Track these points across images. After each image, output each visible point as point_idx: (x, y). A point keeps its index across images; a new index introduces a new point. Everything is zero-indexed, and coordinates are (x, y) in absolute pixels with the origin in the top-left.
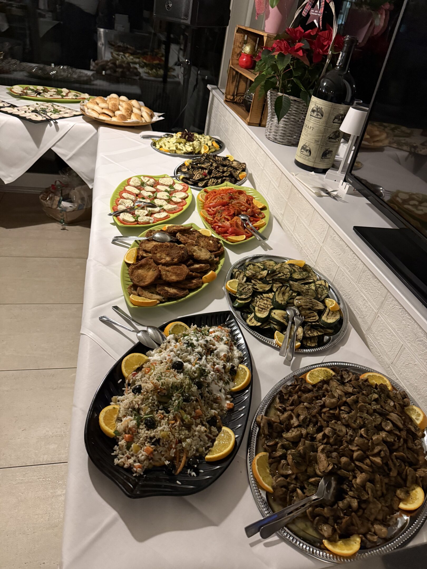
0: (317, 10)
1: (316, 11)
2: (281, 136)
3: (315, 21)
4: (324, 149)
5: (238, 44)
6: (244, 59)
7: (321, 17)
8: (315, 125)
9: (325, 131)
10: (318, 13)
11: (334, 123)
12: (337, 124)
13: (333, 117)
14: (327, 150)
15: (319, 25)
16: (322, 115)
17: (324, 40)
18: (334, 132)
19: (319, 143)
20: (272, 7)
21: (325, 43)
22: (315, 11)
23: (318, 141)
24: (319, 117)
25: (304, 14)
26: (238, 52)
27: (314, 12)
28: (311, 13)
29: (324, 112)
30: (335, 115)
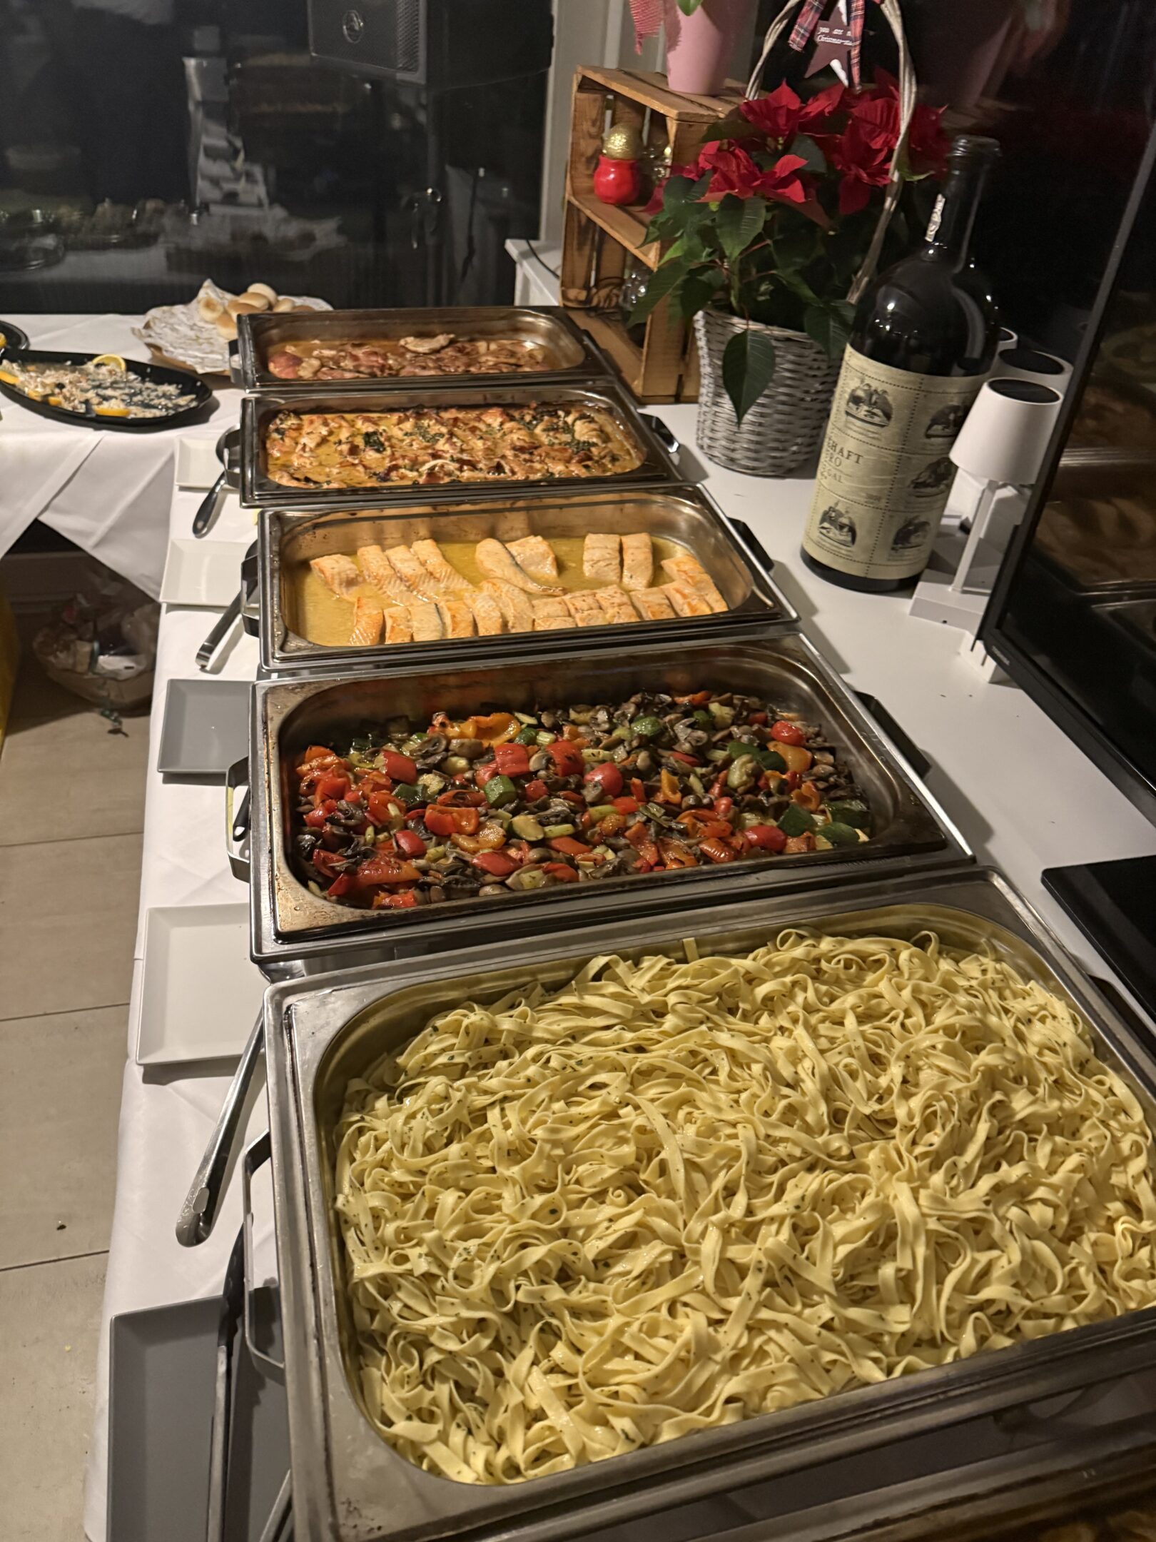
0: (840, 26)
1: (837, 32)
2: (748, 450)
3: (836, 65)
4: (897, 523)
5: (587, 126)
6: (612, 176)
7: (855, 52)
8: (866, 447)
9: (902, 463)
10: (843, 37)
11: (928, 436)
12: (940, 440)
13: (927, 420)
14: (910, 523)
15: (850, 77)
16: (888, 416)
17: (873, 131)
18: (930, 466)
19: (883, 503)
20: (687, 12)
21: (877, 144)
22: (832, 30)
23: (878, 499)
24: (876, 420)
25: (796, 41)
26: (590, 152)
27: (830, 35)
28: (820, 39)
29: (894, 405)
30: (933, 412)
